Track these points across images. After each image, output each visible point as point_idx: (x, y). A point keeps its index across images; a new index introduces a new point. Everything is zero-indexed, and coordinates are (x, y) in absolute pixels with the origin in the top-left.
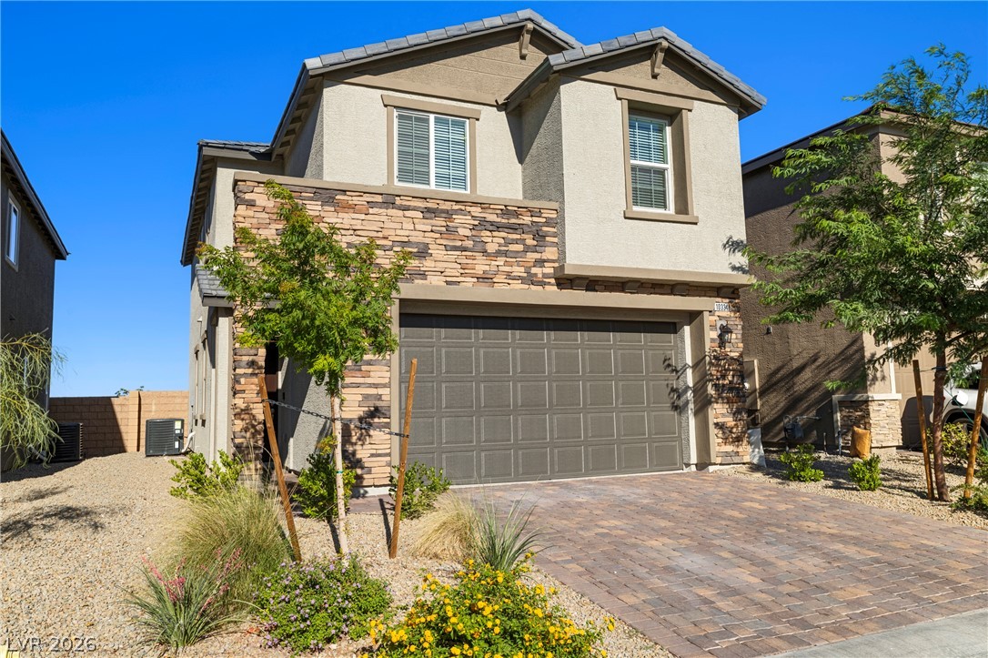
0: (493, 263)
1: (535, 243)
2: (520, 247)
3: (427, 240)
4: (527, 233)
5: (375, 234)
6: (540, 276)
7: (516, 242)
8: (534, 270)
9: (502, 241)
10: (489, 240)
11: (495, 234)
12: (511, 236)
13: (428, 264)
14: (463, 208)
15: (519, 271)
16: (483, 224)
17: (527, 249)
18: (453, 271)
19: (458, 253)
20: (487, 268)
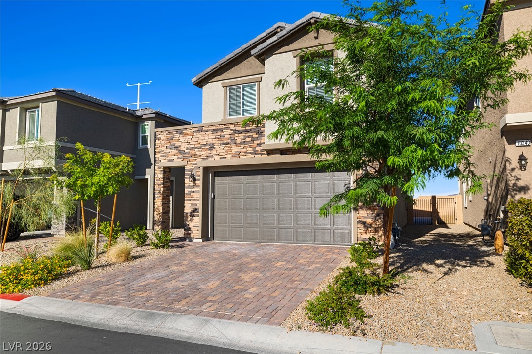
0: (239, 148)
1: (257, 136)
2: (250, 139)
3: (213, 142)
4: (254, 132)
5: (195, 143)
6: (259, 151)
7: (249, 137)
8: (257, 149)
9: (243, 138)
10: (238, 138)
11: (240, 135)
12: (247, 135)
13: (214, 152)
14: (227, 126)
15: (250, 150)
16: (235, 132)
17: (253, 140)
18: (223, 153)
19: (225, 146)
20: (236, 150)
